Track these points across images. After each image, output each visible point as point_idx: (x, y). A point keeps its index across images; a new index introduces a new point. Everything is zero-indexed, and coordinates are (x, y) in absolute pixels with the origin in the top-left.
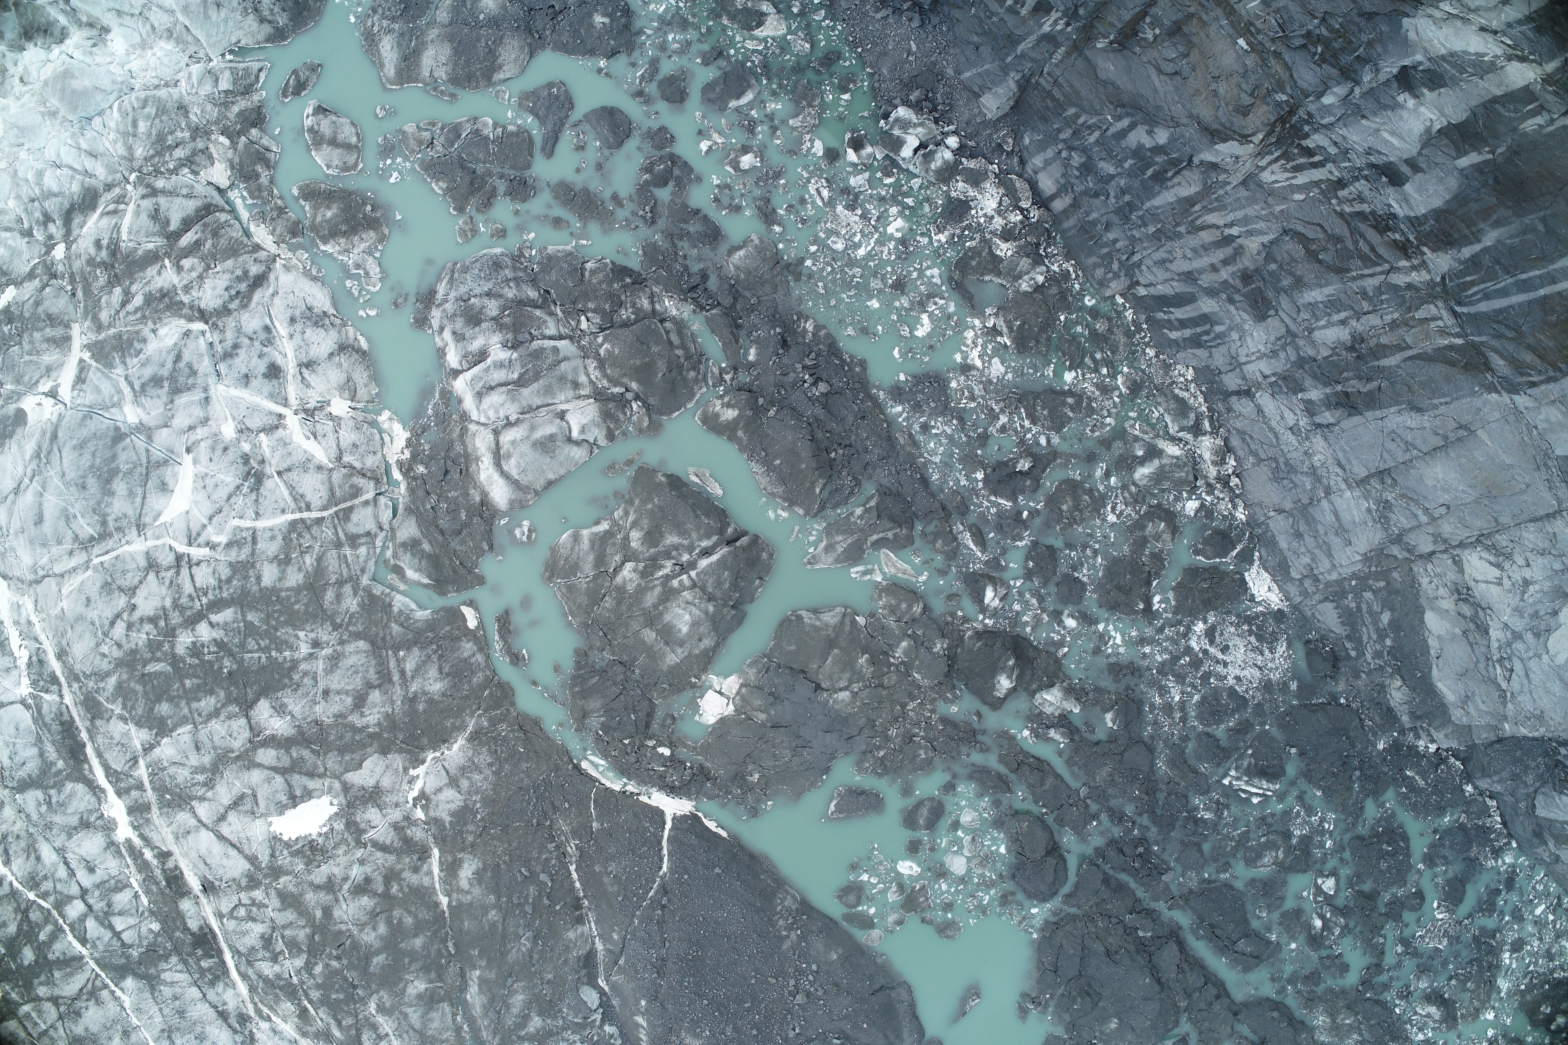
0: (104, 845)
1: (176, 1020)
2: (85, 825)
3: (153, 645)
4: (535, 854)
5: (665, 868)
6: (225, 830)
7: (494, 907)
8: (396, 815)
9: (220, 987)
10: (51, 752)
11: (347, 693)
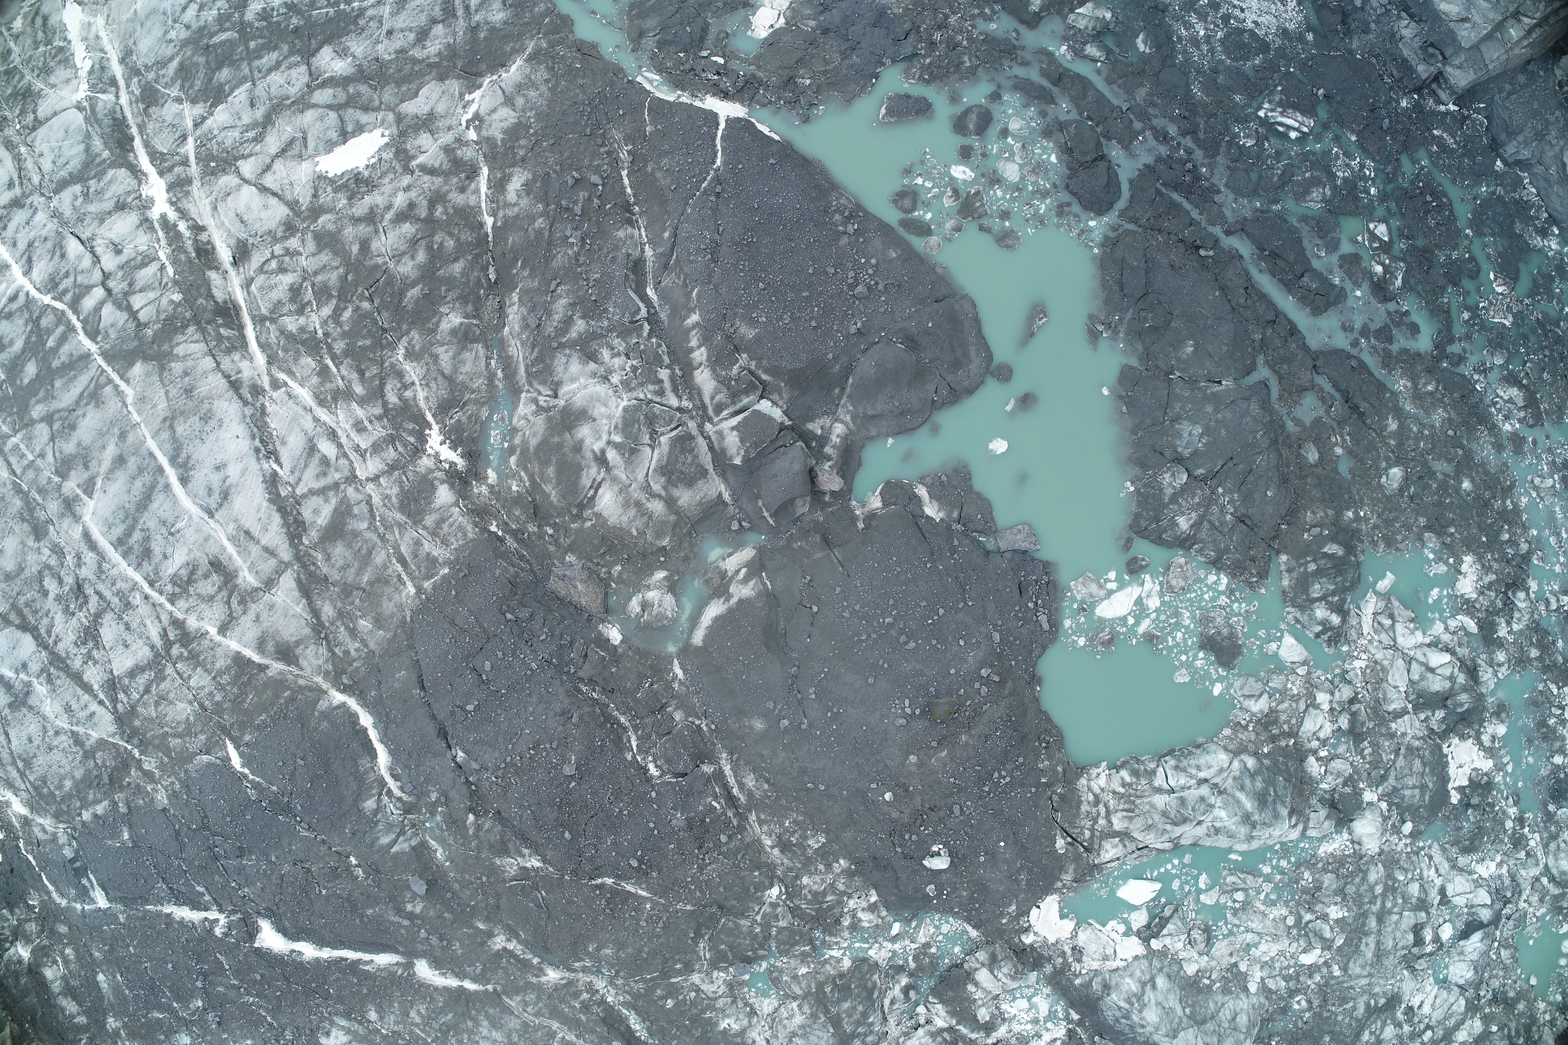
0: (137, 222)
1: (181, 403)
2: (121, 207)
3: (222, 20)
4: (587, 162)
5: (718, 162)
6: (269, 181)
7: (541, 215)
8: (447, 138)
9: (237, 356)
10: (98, 144)
11: (411, 30)
